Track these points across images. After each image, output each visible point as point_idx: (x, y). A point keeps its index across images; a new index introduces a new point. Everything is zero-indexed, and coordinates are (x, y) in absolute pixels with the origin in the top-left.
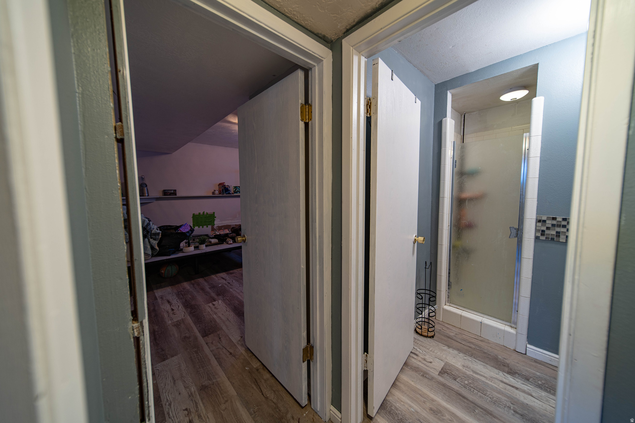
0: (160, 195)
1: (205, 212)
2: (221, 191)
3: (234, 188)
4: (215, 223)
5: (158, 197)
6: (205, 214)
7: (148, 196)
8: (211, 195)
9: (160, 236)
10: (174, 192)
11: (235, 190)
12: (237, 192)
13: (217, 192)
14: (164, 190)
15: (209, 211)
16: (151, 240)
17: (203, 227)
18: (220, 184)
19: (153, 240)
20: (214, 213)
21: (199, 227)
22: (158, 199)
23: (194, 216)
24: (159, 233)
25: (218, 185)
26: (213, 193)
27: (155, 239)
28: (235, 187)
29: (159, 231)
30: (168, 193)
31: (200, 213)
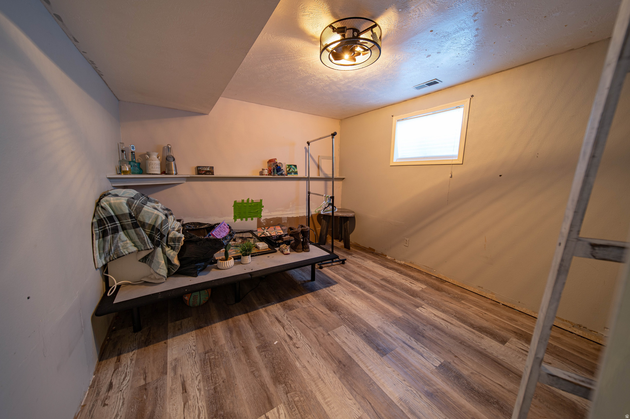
0: (192, 173)
1: (250, 200)
2: (272, 171)
3: (287, 166)
4: (263, 214)
5: (189, 176)
6: (250, 202)
7: (176, 174)
8: (258, 176)
9: (182, 244)
10: (210, 171)
11: (289, 170)
12: (290, 173)
13: (266, 172)
14: (198, 167)
15: (255, 198)
16: (167, 249)
17: (246, 220)
18: (270, 161)
19: (170, 249)
20: (261, 200)
21: (242, 220)
22: (189, 179)
23: (236, 204)
24: (180, 238)
25: (268, 162)
26: (261, 173)
27: (173, 248)
28: (289, 166)
29: (180, 235)
30: (203, 171)
31: (243, 201)
